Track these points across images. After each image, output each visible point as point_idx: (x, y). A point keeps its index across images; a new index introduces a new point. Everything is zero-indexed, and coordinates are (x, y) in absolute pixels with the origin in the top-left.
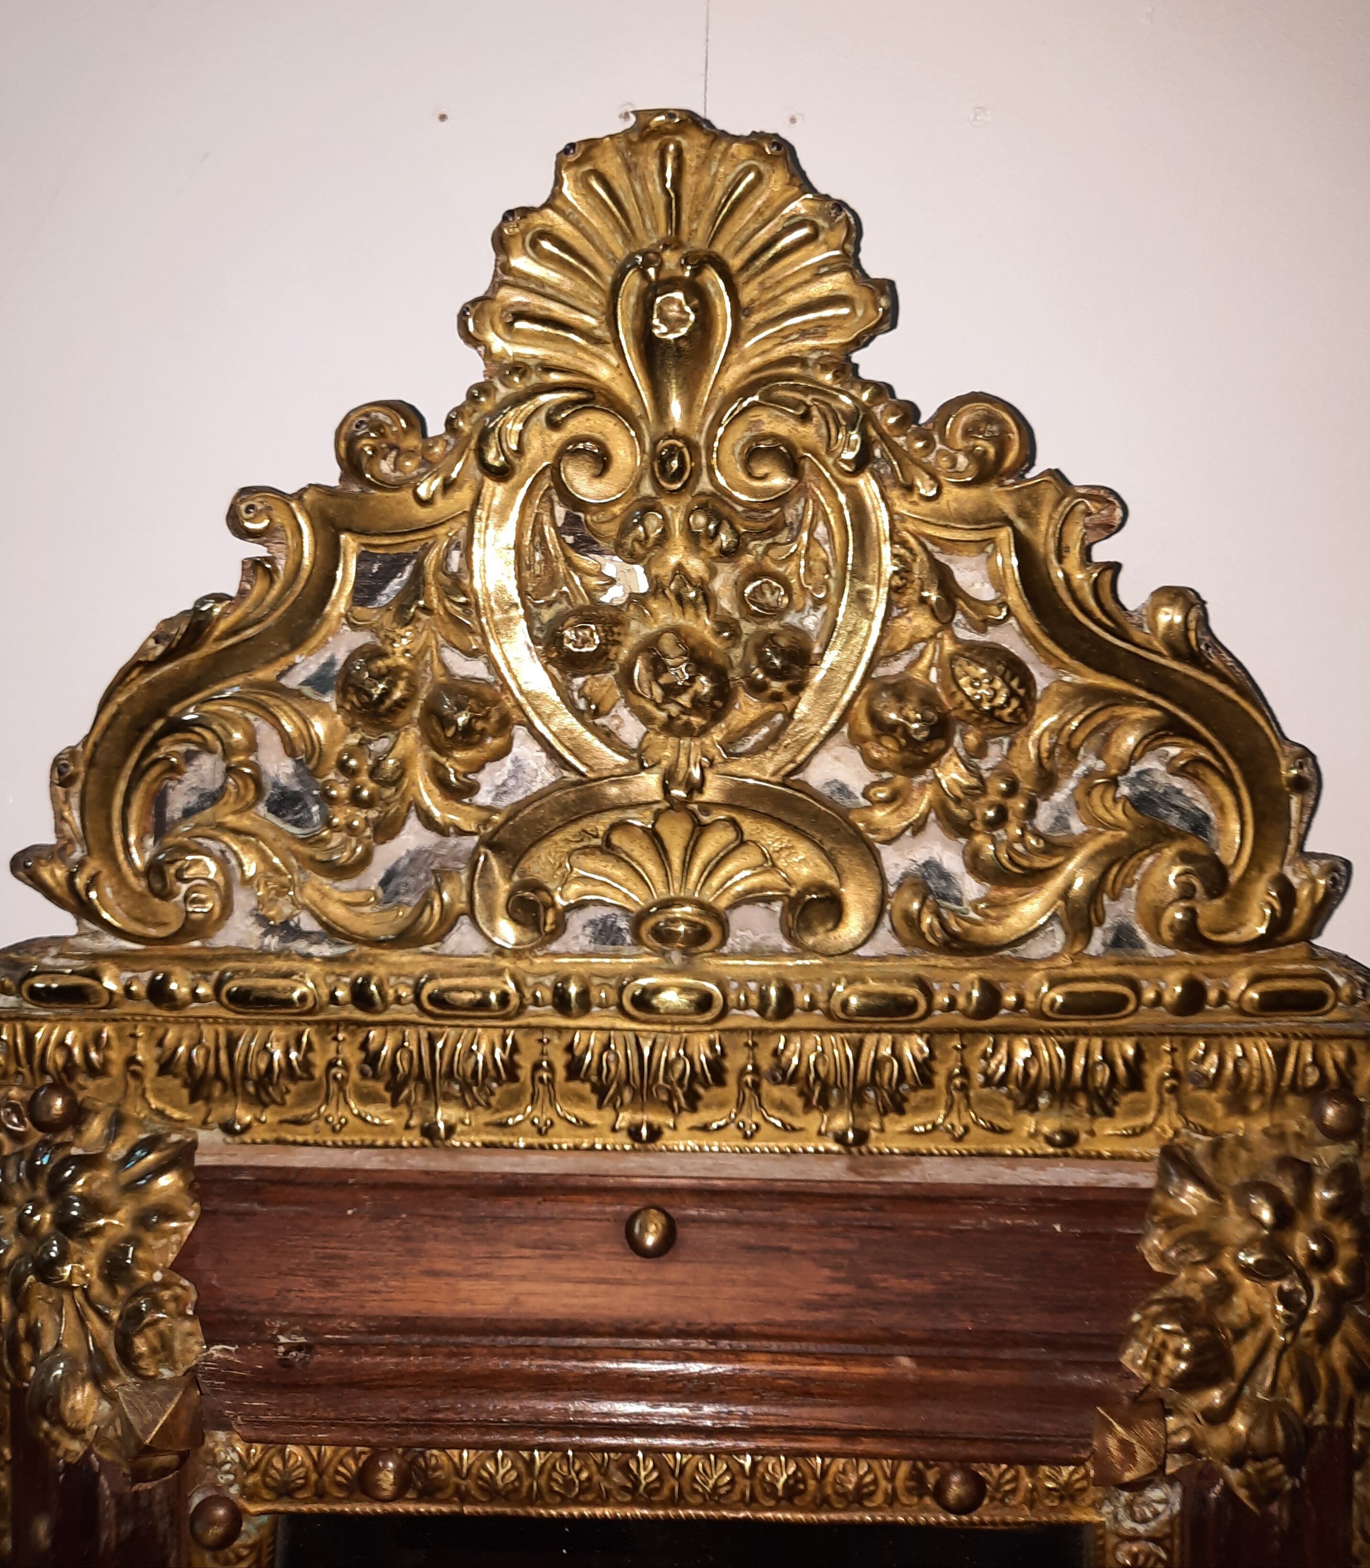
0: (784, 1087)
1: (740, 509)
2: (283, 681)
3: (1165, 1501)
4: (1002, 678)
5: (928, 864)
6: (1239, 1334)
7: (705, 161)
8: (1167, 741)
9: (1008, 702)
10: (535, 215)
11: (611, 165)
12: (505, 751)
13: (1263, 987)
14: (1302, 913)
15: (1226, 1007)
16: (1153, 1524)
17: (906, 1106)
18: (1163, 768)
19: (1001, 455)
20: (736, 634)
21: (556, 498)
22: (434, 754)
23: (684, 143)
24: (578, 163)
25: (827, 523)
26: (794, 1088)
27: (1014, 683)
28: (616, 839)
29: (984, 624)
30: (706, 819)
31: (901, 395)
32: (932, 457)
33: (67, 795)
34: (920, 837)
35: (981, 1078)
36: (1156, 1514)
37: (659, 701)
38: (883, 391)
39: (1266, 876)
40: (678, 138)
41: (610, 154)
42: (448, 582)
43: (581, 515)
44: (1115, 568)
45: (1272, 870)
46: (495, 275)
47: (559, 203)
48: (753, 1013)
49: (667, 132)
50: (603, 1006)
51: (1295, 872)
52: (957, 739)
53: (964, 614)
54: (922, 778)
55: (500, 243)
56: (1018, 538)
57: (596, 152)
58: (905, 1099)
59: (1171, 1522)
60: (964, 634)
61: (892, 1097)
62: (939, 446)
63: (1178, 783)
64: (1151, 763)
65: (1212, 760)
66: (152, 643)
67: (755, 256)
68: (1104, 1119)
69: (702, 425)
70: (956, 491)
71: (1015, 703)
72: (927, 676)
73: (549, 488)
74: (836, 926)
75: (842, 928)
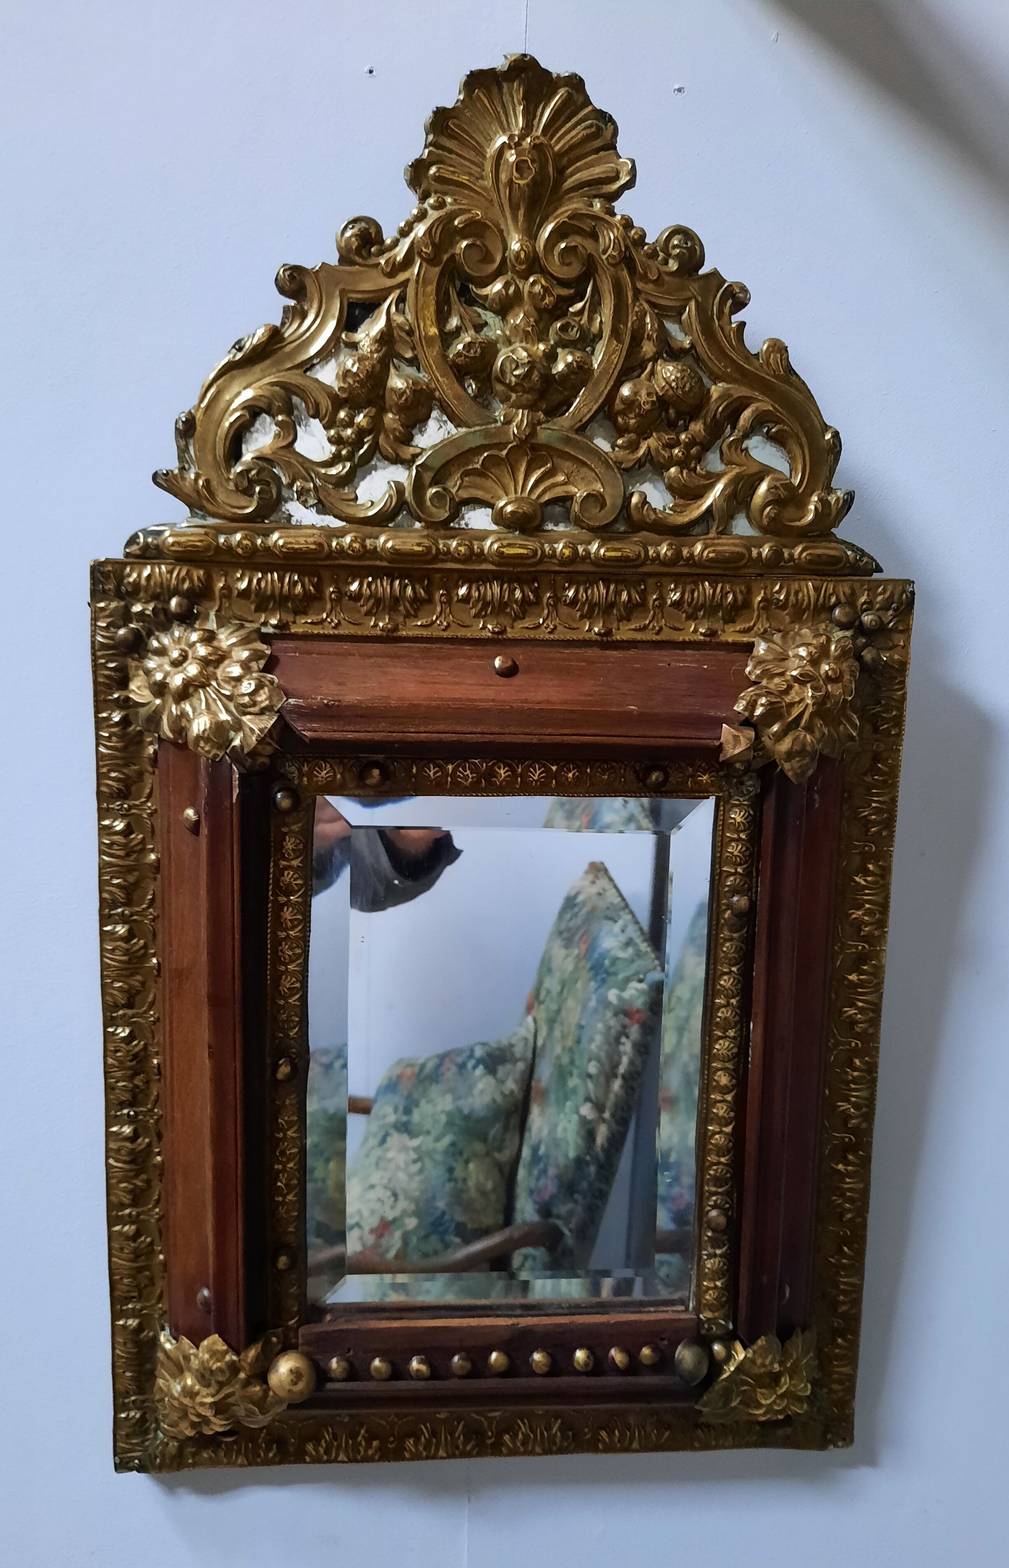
0: (569, 606)
3: (754, 786)
10: (451, 113)
12: (427, 418)
13: (810, 551)
14: (831, 514)
15: (792, 564)
16: (747, 797)
17: (632, 617)
19: (689, 257)
20: (552, 351)
26: (575, 607)
28: (486, 464)
29: (681, 352)
30: (534, 454)
31: (637, 226)
33: (185, 438)
35: (669, 602)
36: (750, 792)
38: (628, 220)
39: (814, 495)
40: (528, 71)
41: (492, 79)
44: (742, 325)
45: (818, 490)
48: (555, 561)
49: (523, 68)
50: (479, 556)
51: (829, 494)
55: (431, 128)
56: (698, 305)
57: (484, 77)
58: (631, 612)
61: (624, 610)
62: (659, 253)
68: (730, 624)
70: (667, 278)
73: (454, 268)
74: (600, 510)
75: (603, 512)
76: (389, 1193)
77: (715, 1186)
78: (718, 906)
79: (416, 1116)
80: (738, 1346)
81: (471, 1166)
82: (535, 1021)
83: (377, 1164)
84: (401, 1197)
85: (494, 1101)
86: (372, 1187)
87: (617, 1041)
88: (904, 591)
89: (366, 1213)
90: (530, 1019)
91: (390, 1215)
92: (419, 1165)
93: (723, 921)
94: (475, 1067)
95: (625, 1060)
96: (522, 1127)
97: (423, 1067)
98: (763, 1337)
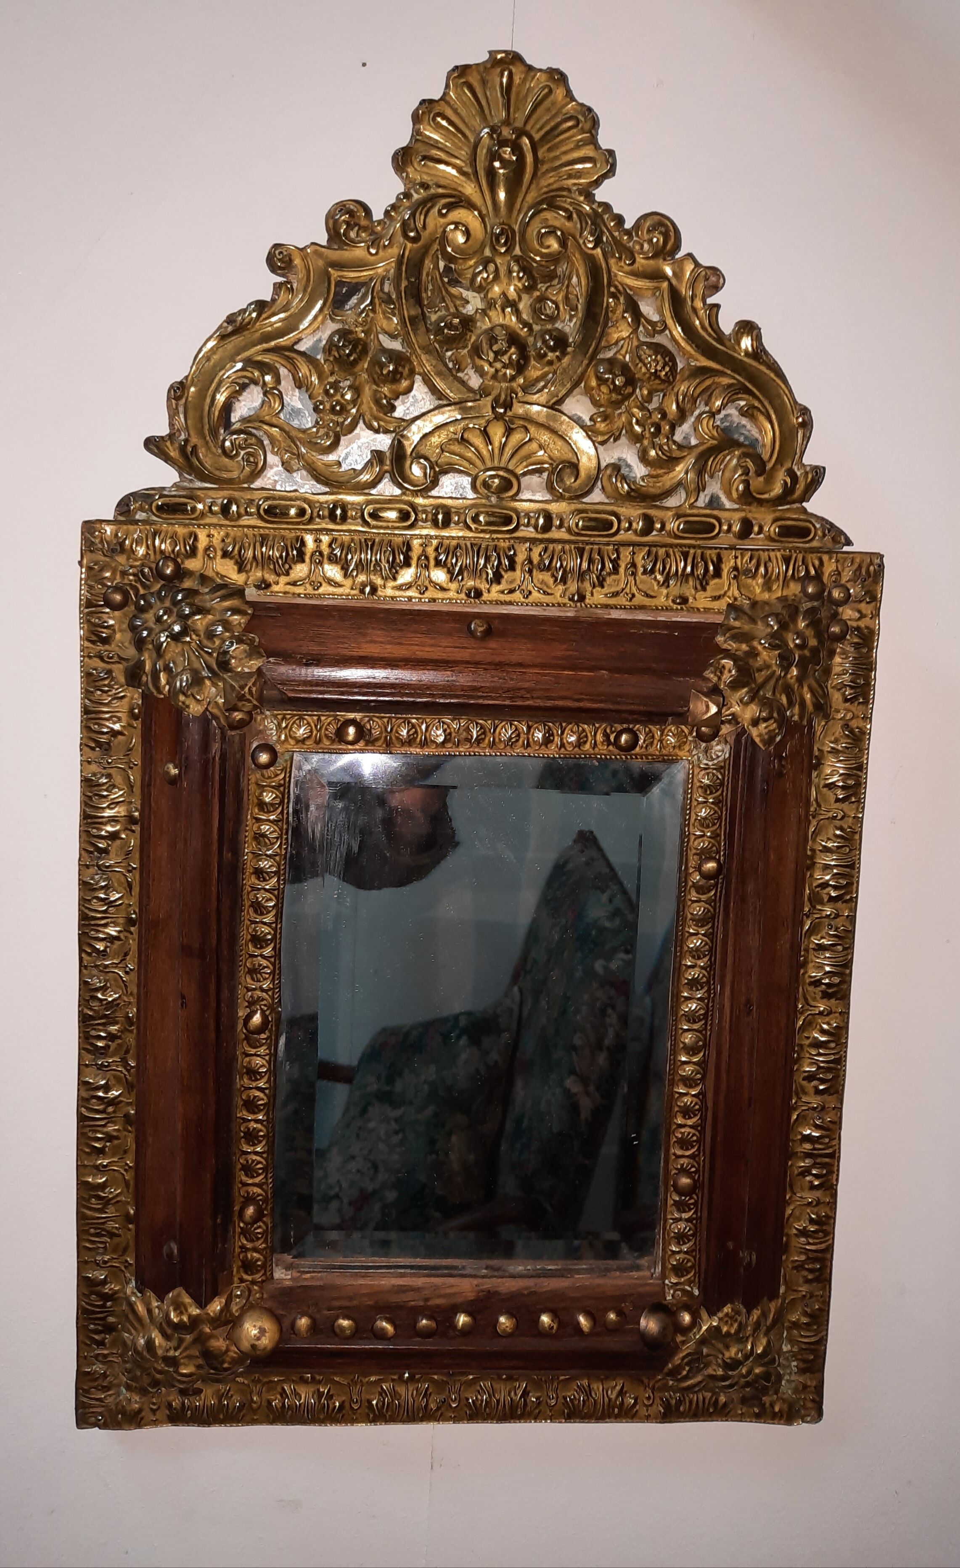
0: (544, 573)
1: (535, 265)
2: (295, 347)
3: (723, 751)
4: (662, 356)
5: (620, 459)
6: (760, 670)
7: (524, 81)
8: (740, 396)
9: (663, 368)
10: (436, 104)
11: (474, 80)
12: (410, 389)
13: (780, 523)
14: (801, 487)
15: (762, 536)
16: (715, 762)
17: (605, 584)
18: (737, 413)
19: (665, 242)
20: (531, 329)
21: (440, 256)
22: (375, 387)
23: (514, 70)
24: (459, 77)
25: (578, 276)
26: (549, 573)
27: (667, 359)
28: (465, 436)
29: (655, 332)
30: (512, 426)
31: (615, 211)
32: (631, 244)
33: (177, 405)
34: (618, 442)
35: (642, 570)
36: (718, 757)
37: (491, 361)
38: (607, 207)
39: (784, 469)
40: (511, 67)
41: (475, 73)
42: (385, 297)
43: (453, 266)
44: (717, 306)
45: (788, 465)
46: (412, 136)
47: (447, 98)
48: (531, 529)
49: (505, 63)
50: (457, 523)
51: (798, 469)
52: (638, 390)
53: (644, 326)
54: (620, 411)
55: (416, 118)
56: (672, 287)
57: (468, 71)
58: (604, 580)
59: (725, 760)
60: (642, 339)
61: (598, 578)
62: (635, 238)
63: (744, 421)
64: (732, 411)
65: (760, 406)
66: (225, 325)
67: (547, 133)
68: (702, 592)
69: (517, 220)
70: (643, 261)
71: (667, 369)
72: (624, 357)
73: (437, 250)
74: (575, 481)
75: (578, 482)
76: (369, 1165)
77: (682, 1148)
78: (687, 868)
79: (399, 1086)
80: (704, 1314)
81: (454, 1138)
82: (521, 991)
83: (358, 1135)
84: (381, 1169)
85: (478, 1071)
86: (353, 1158)
87: (603, 1012)
88: (871, 563)
89: (345, 1185)
90: (516, 989)
91: (370, 1187)
92: (400, 1136)
93: (691, 883)
94: (459, 1037)
95: (611, 1032)
96: (506, 1100)
97: (406, 1035)
98: (729, 1305)
